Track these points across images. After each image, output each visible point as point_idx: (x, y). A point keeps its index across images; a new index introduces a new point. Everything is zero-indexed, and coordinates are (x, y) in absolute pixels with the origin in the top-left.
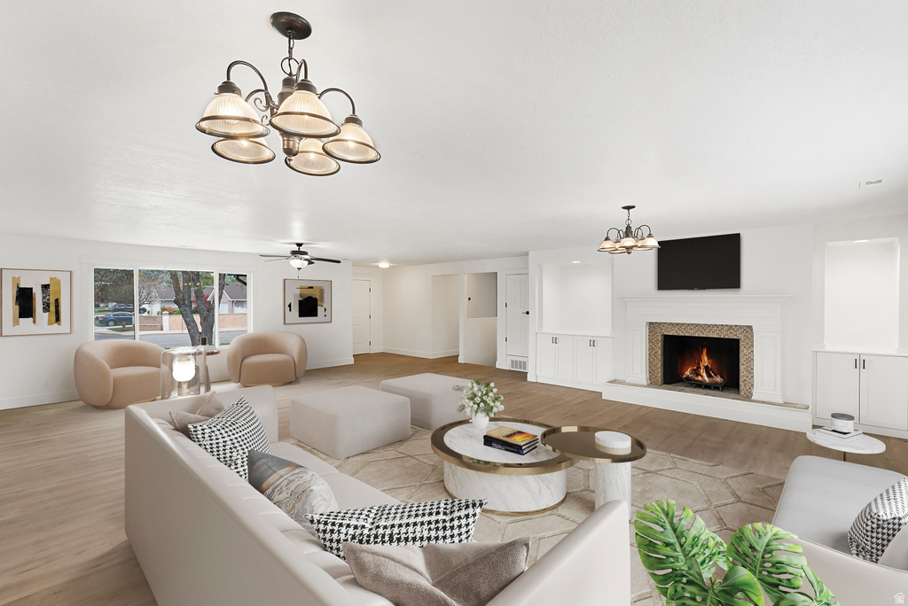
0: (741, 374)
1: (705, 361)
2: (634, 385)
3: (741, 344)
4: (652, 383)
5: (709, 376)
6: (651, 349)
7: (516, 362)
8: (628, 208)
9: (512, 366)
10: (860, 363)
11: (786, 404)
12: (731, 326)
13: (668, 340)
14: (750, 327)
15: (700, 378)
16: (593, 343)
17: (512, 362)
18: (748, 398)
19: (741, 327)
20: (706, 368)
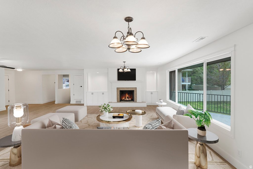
0: (135, 97)
1: (127, 96)
2: (114, 103)
3: (134, 91)
4: (118, 102)
5: (128, 98)
6: (117, 94)
7: (78, 101)
8: (124, 62)
9: (76, 103)
10: (152, 93)
11: (142, 102)
12: (133, 88)
13: (120, 91)
14: (136, 88)
15: (126, 99)
16: (103, 94)
17: (76, 101)
18: (136, 102)
19: (134, 88)
20: (127, 97)
